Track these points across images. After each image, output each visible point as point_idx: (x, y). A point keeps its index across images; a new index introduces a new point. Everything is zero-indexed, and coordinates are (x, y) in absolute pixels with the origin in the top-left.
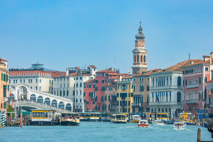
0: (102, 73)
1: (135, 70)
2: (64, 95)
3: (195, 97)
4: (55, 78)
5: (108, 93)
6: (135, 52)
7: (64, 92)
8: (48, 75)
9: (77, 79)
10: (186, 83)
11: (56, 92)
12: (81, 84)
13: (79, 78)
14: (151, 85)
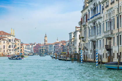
0: (38, 44)
1: (45, 44)
3: (57, 50)
4: (26, 46)
5: (39, 49)
6: (45, 40)
7: (29, 49)
9: (32, 46)
10: (56, 47)
14: (48, 47)
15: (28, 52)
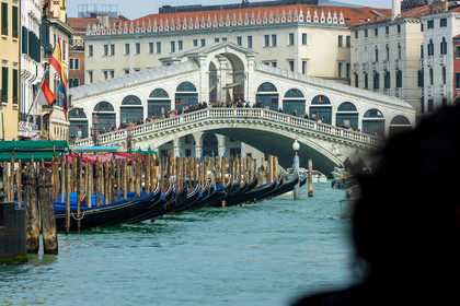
2: (387, 86)
4: (355, 29)
7: (387, 75)
8: (333, 18)
9: (431, 25)
11: (361, 78)
12: (444, 44)
13: (437, 23)
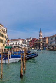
0: (33, 39)
5: (35, 43)
6: (40, 35)
7: (25, 43)
12: (28, 41)
15: (24, 46)
